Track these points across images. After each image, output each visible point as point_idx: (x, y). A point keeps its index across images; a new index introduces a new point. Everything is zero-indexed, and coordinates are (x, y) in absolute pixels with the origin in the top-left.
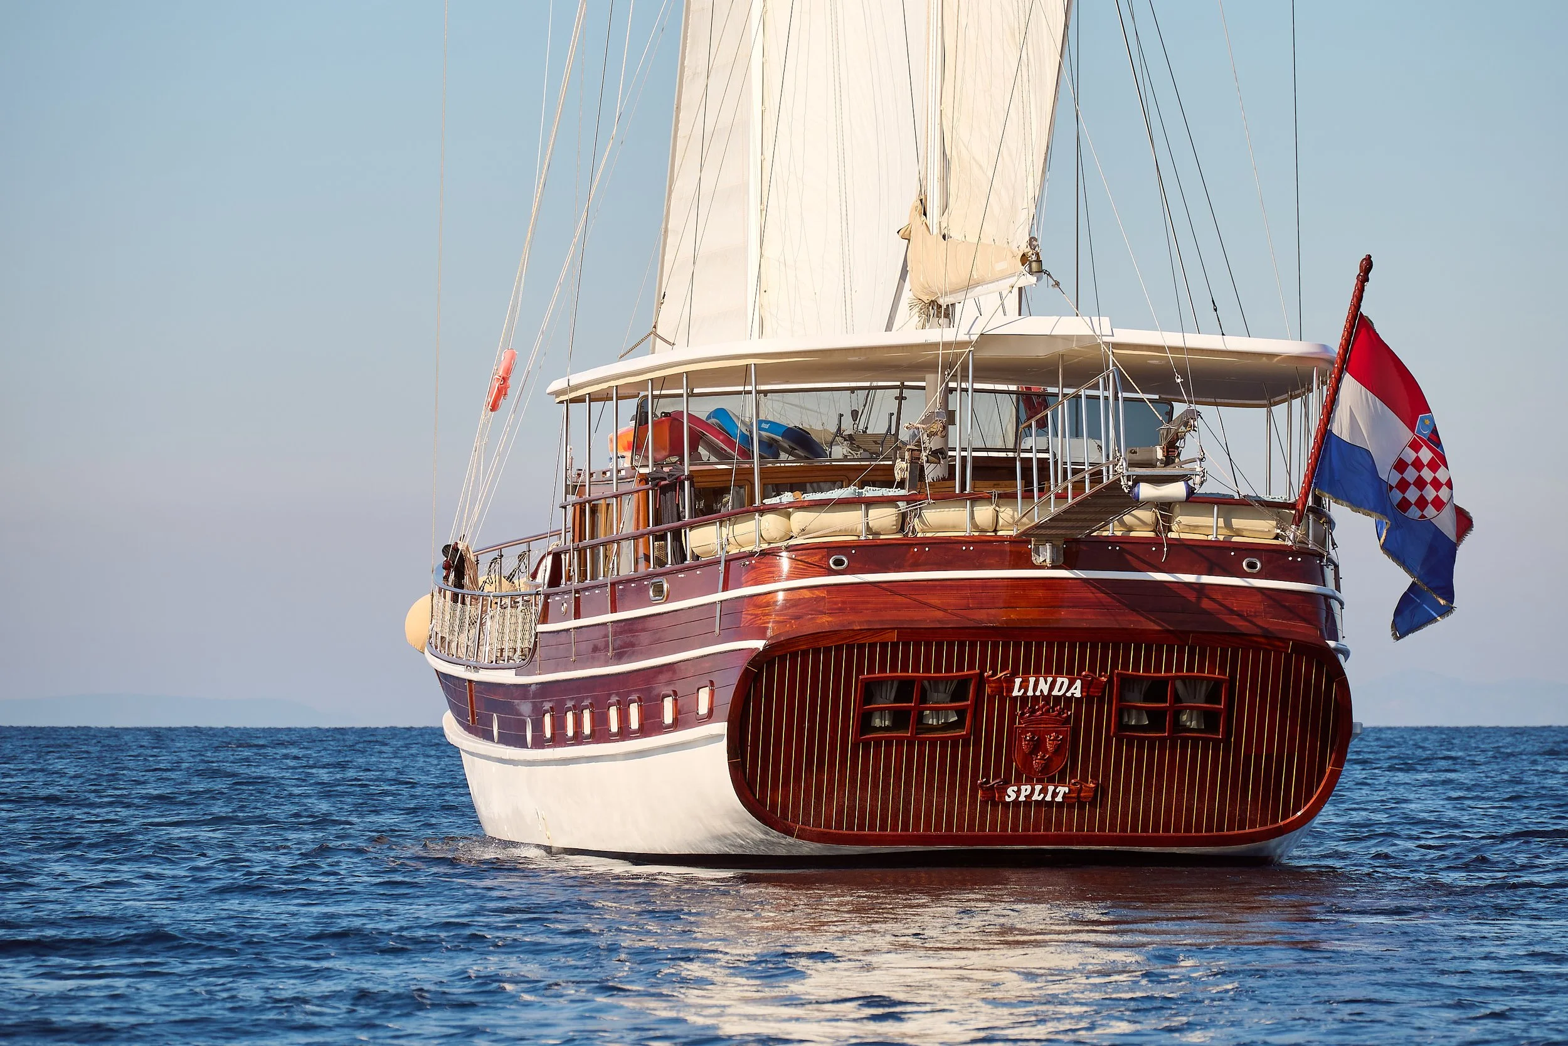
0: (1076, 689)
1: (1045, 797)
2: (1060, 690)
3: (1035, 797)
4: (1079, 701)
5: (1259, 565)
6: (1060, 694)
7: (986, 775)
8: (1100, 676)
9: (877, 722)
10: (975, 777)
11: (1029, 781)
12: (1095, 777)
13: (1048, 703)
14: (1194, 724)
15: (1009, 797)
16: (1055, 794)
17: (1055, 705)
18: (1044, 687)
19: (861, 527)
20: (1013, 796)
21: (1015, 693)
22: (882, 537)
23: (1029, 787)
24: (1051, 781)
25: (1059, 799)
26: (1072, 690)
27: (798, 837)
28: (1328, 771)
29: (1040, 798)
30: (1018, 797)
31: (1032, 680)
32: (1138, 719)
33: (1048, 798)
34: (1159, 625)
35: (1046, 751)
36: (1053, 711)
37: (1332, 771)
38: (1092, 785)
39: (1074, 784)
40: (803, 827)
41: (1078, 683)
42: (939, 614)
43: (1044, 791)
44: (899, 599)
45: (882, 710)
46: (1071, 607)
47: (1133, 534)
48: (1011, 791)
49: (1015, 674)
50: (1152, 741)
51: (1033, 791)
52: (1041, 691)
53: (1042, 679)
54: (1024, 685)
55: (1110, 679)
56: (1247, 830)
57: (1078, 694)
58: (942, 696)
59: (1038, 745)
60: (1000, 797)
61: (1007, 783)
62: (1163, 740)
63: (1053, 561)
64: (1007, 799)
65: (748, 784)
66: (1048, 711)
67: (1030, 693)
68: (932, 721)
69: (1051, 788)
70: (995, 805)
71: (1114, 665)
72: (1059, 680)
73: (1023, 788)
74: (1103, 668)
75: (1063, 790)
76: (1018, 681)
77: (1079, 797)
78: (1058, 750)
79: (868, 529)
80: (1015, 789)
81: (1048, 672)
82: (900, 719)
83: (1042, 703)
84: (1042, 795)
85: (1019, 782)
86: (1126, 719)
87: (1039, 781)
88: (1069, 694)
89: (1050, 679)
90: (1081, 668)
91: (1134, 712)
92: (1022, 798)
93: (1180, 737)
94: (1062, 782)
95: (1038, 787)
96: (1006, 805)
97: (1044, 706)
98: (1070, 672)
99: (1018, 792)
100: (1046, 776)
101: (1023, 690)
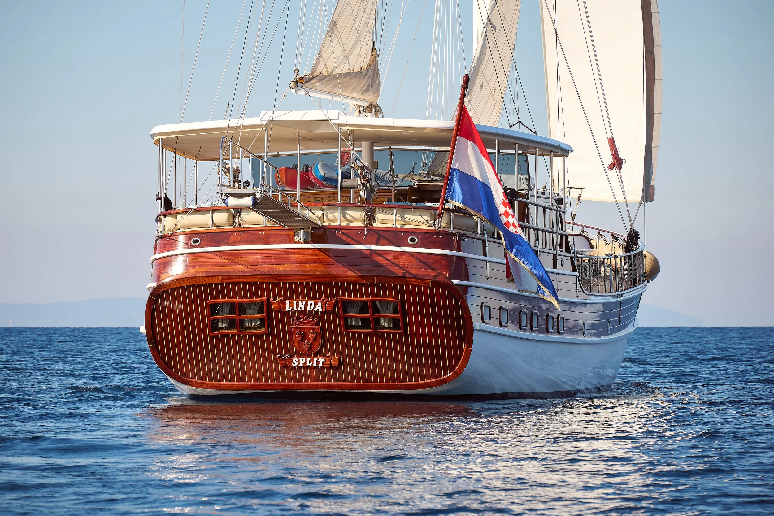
0: (319, 307)
1: (313, 364)
2: (310, 308)
3: (308, 364)
4: (322, 313)
5: (417, 240)
6: (311, 309)
7: (280, 352)
8: (331, 300)
9: (220, 325)
10: (275, 354)
11: (304, 355)
12: (338, 353)
13: (306, 314)
14: (386, 325)
15: (294, 364)
16: (318, 362)
17: (310, 316)
18: (302, 306)
19: (210, 223)
20: (296, 364)
21: (287, 309)
22: (221, 228)
23: (304, 359)
24: (315, 355)
25: (321, 365)
26: (317, 308)
27: (190, 385)
28: (464, 349)
29: (310, 364)
30: (299, 364)
31: (295, 302)
32: (357, 322)
33: (315, 364)
34: (355, 273)
35: (309, 340)
36: (310, 319)
37: (466, 351)
38: (337, 358)
39: (327, 357)
40: (192, 380)
41: (319, 304)
42: (243, 268)
43: (312, 361)
44: (224, 260)
45: (222, 318)
46: (311, 263)
47: (351, 225)
48: (295, 362)
49: (286, 299)
50: (365, 335)
51: (306, 361)
52: (301, 308)
53: (300, 302)
54: (291, 304)
55: (336, 302)
56: (426, 381)
57: (320, 310)
58: (252, 311)
59: (304, 337)
60: (289, 364)
61: (292, 356)
62: (371, 334)
63: (304, 239)
64: (293, 365)
65: (161, 358)
66: (307, 318)
67: (295, 309)
68: (248, 324)
69: (315, 359)
70: (288, 368)
71: (338, 294)
72: (309, 302)
73: (301, 359)
74: (332, 296)
75: (322, 360)
76: (288, 303)
77: (331, 364)
78: (315, 339)
79: (213, 223)
80: (297, 359)
81: (303, 298)
82: (232, 324)
83: (303, 314)
84: (311, 363)
85: (298, 355)
86: (349, 323)
87: (309, 355)
88: (315, 310)
89: (304, 302)
90: (320, 296)
91: (354, 319)
92: (301, 365)
93: (380, 332)
94: (321, 355)
95: (308, 359)
96: (294, 368)
97: (304, 316)
98: (315, 298)
99: (299, 361)
100: (311, 352)
101: (291, 308)
